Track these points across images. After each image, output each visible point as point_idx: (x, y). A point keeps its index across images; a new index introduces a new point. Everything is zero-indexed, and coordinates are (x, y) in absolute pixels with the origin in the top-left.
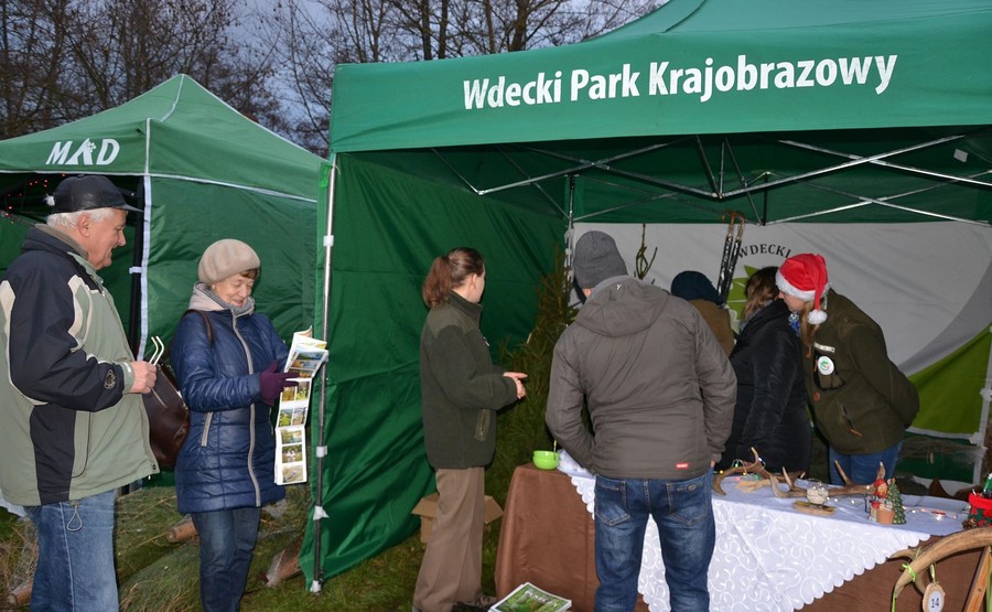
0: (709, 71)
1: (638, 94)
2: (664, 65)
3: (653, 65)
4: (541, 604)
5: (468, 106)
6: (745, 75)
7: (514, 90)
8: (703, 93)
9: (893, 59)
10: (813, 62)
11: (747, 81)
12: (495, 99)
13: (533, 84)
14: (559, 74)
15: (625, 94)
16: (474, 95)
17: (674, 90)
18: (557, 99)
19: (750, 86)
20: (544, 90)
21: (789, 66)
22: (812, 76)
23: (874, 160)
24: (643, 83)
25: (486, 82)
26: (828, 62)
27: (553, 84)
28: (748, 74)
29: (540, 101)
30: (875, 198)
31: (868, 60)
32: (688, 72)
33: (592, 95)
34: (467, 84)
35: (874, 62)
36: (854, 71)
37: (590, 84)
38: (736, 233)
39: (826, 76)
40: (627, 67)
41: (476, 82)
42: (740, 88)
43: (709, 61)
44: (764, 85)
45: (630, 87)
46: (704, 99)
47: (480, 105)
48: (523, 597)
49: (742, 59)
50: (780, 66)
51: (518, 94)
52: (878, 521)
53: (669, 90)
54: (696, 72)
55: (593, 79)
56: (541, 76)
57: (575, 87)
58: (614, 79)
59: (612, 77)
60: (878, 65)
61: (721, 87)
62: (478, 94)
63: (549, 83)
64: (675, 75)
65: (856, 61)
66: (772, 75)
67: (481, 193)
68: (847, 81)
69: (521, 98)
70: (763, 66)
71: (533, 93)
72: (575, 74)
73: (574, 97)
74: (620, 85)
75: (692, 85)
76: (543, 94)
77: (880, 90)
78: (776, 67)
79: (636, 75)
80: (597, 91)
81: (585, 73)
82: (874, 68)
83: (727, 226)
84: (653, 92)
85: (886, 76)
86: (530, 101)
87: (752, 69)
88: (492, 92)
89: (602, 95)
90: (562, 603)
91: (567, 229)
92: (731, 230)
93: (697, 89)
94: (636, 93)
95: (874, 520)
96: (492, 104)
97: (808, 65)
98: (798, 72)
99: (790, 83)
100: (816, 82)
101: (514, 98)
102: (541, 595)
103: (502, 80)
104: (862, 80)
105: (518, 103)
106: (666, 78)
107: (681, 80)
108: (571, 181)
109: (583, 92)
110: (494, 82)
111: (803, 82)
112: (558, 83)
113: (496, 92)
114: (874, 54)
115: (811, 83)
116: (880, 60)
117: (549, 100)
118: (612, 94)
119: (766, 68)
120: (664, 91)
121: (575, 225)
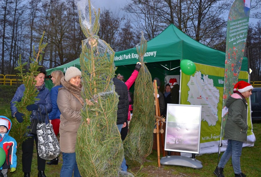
3: (132, 54)
9: (156, 52)
17: (134, 58)
18: (122, 59)
22: (148, 55)
24: (131, 56)
26: (149, 52)
32: (136, 54)
33: (126, 59)
37: (126, 57)
40: (129, 54)
45: (130, 57)
46: (137, 59)
51: (118, 58)
56: (121, 56)
57: (124, 57)
58: (128, 56)
64: (134, 55)
65: (152, 52)
68: (151, 55)
71: (120, 59)
73: (124, 59)
77: (155, 56)
81: (125, 55)
82: (154, 53)
84: (132, 58)
85: (155, 54)
86: (119, 60)
93: (136, 57)
96: (115, 60)
98: (146, 54)
99: (146, 56)
103: (116, 56)
104: (153, 55)
107: (135, 56)
109: (125, 58)
113: (116, 58)
114: (154, 51)
115: (148, 56)
118: (128, 58)
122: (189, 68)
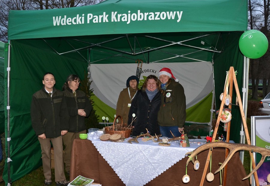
0: (129, 15)
1: (108, 21)
2: (116, 13)
3: (113, 13)
4: (85, 182)
5: (55, 25)
6: (140, 16)
7: (69, 20)
8: (127, 21)
9: (181, 12)
10: (159, 13)
11: (141, 18)
12: (63, 23)
13: (75, 18)
14: (83, 15)
15: (104, 21)
16: (56, 21)
17: (119, 21)
18: (83, 23)
19: (141, 19)
20: (79, 20)
21: (152, 13)
22: (159, 17)
23: (179, 43)
24: (109, 18)
25: (60, 17)
26: (163, 13)
27: (81, 18)
28: (141, 16)
29: (78, 23)
30: (180, 55)
31: (175, 12)
32: (123, 15)
34: (54, 18)
35: (176, 13)
36: (171, 15)
37: (93, 18)
38: (140, 66)
39: (163, 17)
40: (104, 13)
41: (57, 17)
42: (138, 20)
43: (129, 12)
44: (146, 19)
46: (128, 23)
47: (58, 24)
48: (78, 180)
49: (139, 11)
50: (150, 13)
51: (70, 21)
52: (182, 146)
53: (117, 20)
54: (125, 15)
55: (94, 17)
56: (78, 15)
57: (89, 19)
58: (100, 17)
59: (100, 16)
60: (178, 14)
61: (133, 20)
62: (57, 21)
63: (80, 18)
64: (119, 16)
65: (171, 12)
66: (148, 16)
67: (60, 54)
68: (169, 18)
69: (71, 22)
70: (145, 13)
71: (75, 21)
72: (89, 15)
73: (88, 22)
74: (102, 18)
75: (124, 19)
76: (78, 21)
77: (178, 21)
78: (149, 14)
79: (107, 16)
80: (95, 20)
81: (91, 15)
82: (176, 15)
83: (137, 64)
84: (112, 21)
85: (180, 17)
86: (75, 23)
87: (142, 14)
88: (62, 20)
89: (97, 22)
90: (91, 181)
91: (88, 66)
92: (139, 65)
93: (126, 20)
94: (107, 21)
95: (181, 146)
96: (62, 24)
97: (158, 13)
98: (155, 15)
99: (153, 19)
100: (160, 18)
101: (69, 22)
102: (84, 179)
103: (65, 16)
104: (173, 18)
105: (70, 24)
106: (117, 16)
107: (121, 17)
108: (89, 51)
109: (91, 21)
110: (63, 17)
111: (157, 18)
112: (83, 18)
113: (63, 20)
114: (176, 11)
115: (159, 19)
116: (178, 12)
117: (80, 23)
118: (100, 21)
119: (146, 14)
120: (116, 21)
121: (90, 64)
122: (254, 46)
